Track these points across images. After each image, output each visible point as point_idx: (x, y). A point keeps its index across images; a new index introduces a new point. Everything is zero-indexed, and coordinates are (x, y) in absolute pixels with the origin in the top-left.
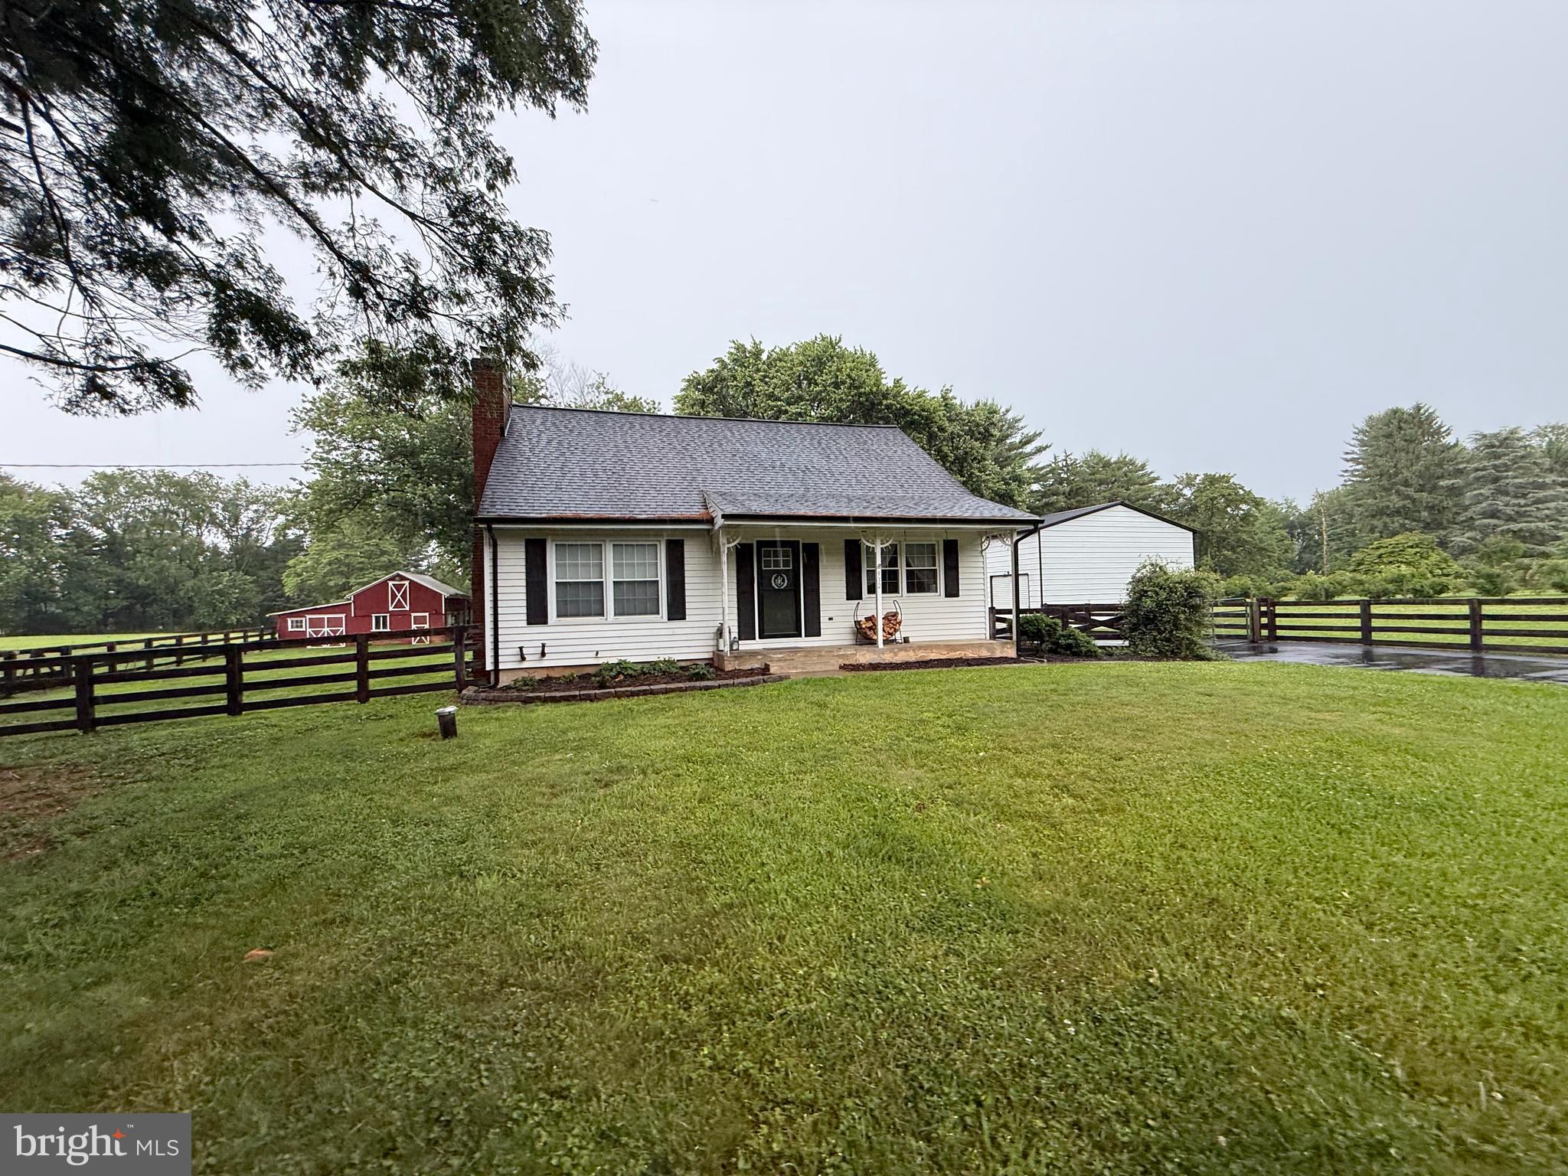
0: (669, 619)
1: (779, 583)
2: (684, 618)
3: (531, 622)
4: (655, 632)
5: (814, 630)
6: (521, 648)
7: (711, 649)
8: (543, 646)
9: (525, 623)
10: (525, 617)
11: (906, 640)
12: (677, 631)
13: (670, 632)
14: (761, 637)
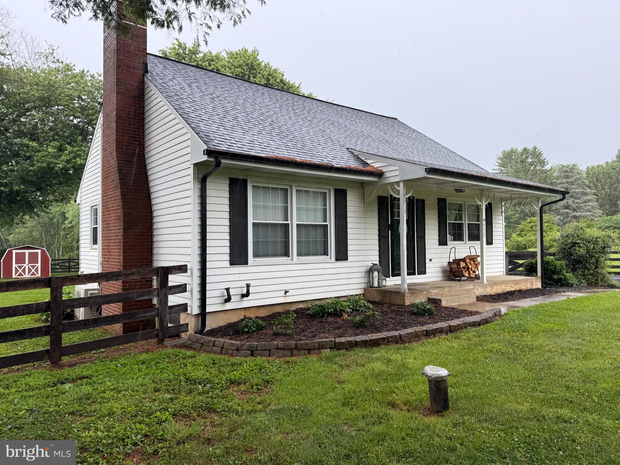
0: (337, 260)
2: (347, 259)
3: (233, 262)
4: (327, 271)
5: (423, 269)
6: (227, 290)
7: (363, 286)
8: (248, 286)
9: (227, 264)
10: (227, 257)
12: (342, 271)
13: (335, 271)
14: (392, 275)
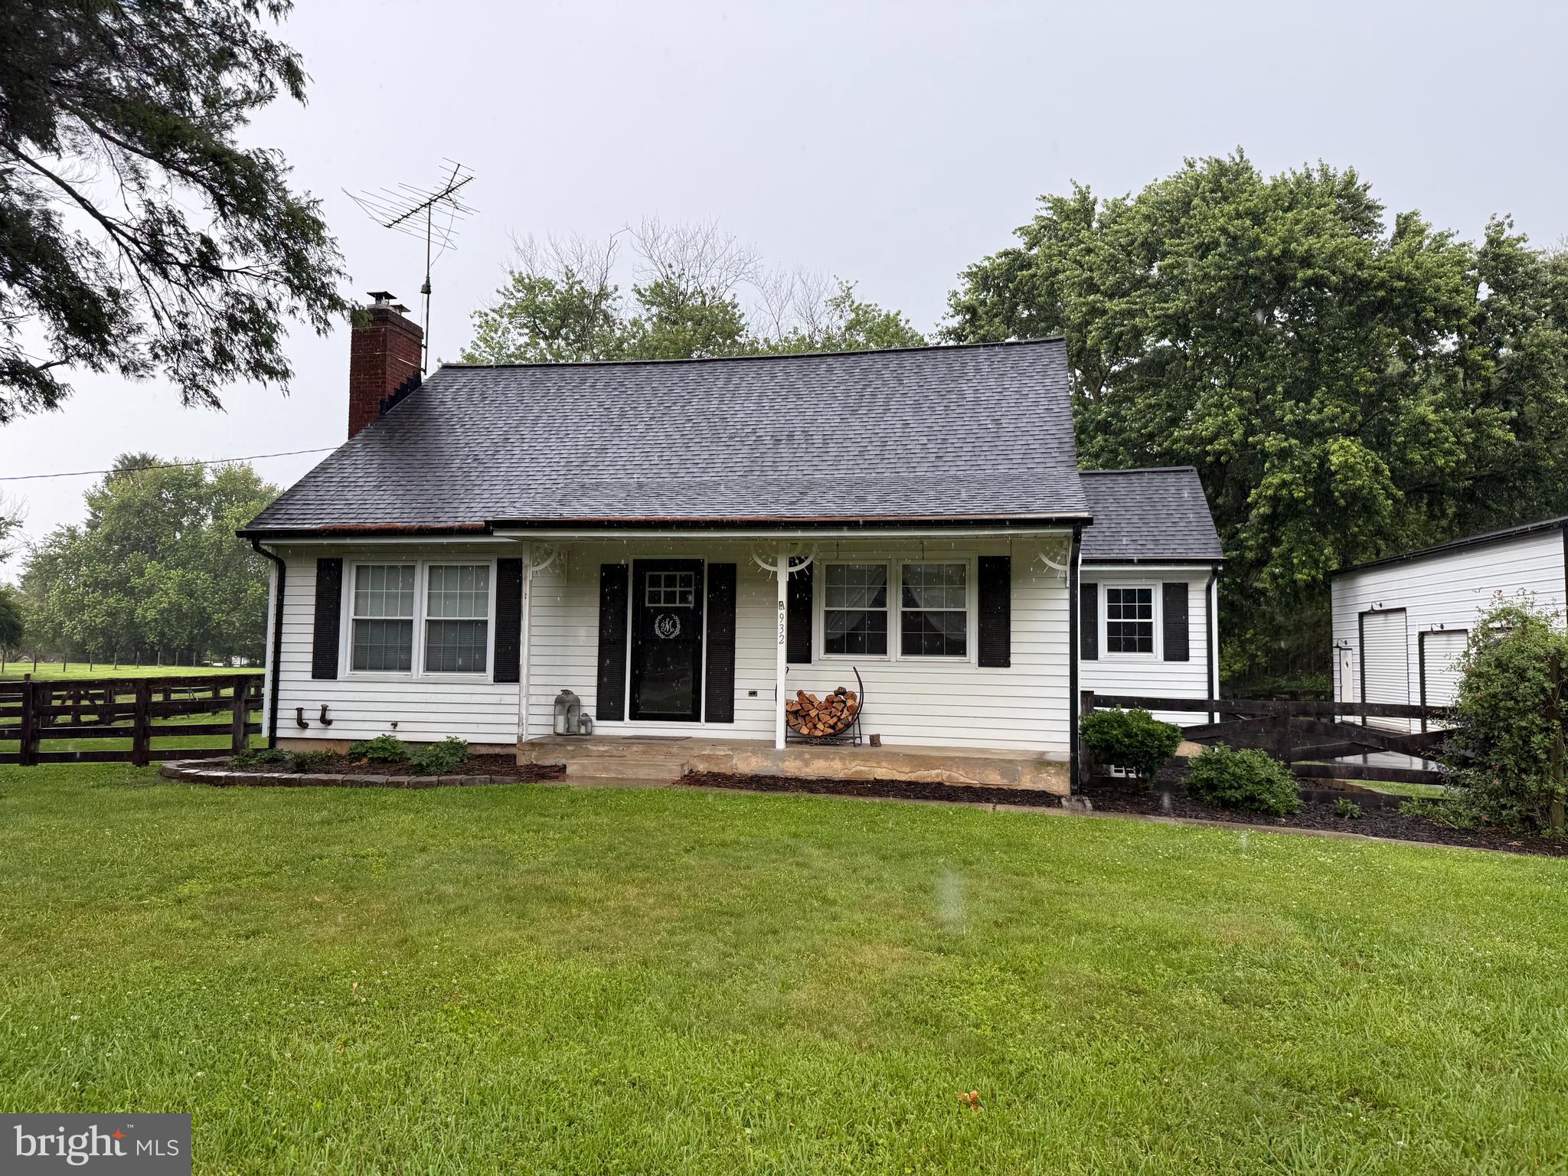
0: (496, 680)
1: (667, 629)
2: (517, 680)
3: (314, 675)
4: (474, 699)
5: (723, 712)
6: (300, 710)
8: (324, 709)
9: (308, 676)
10: (310, 667)
11: (875, 740)
12: (505, 699)
13: (496, 699)
14: (632, 718)
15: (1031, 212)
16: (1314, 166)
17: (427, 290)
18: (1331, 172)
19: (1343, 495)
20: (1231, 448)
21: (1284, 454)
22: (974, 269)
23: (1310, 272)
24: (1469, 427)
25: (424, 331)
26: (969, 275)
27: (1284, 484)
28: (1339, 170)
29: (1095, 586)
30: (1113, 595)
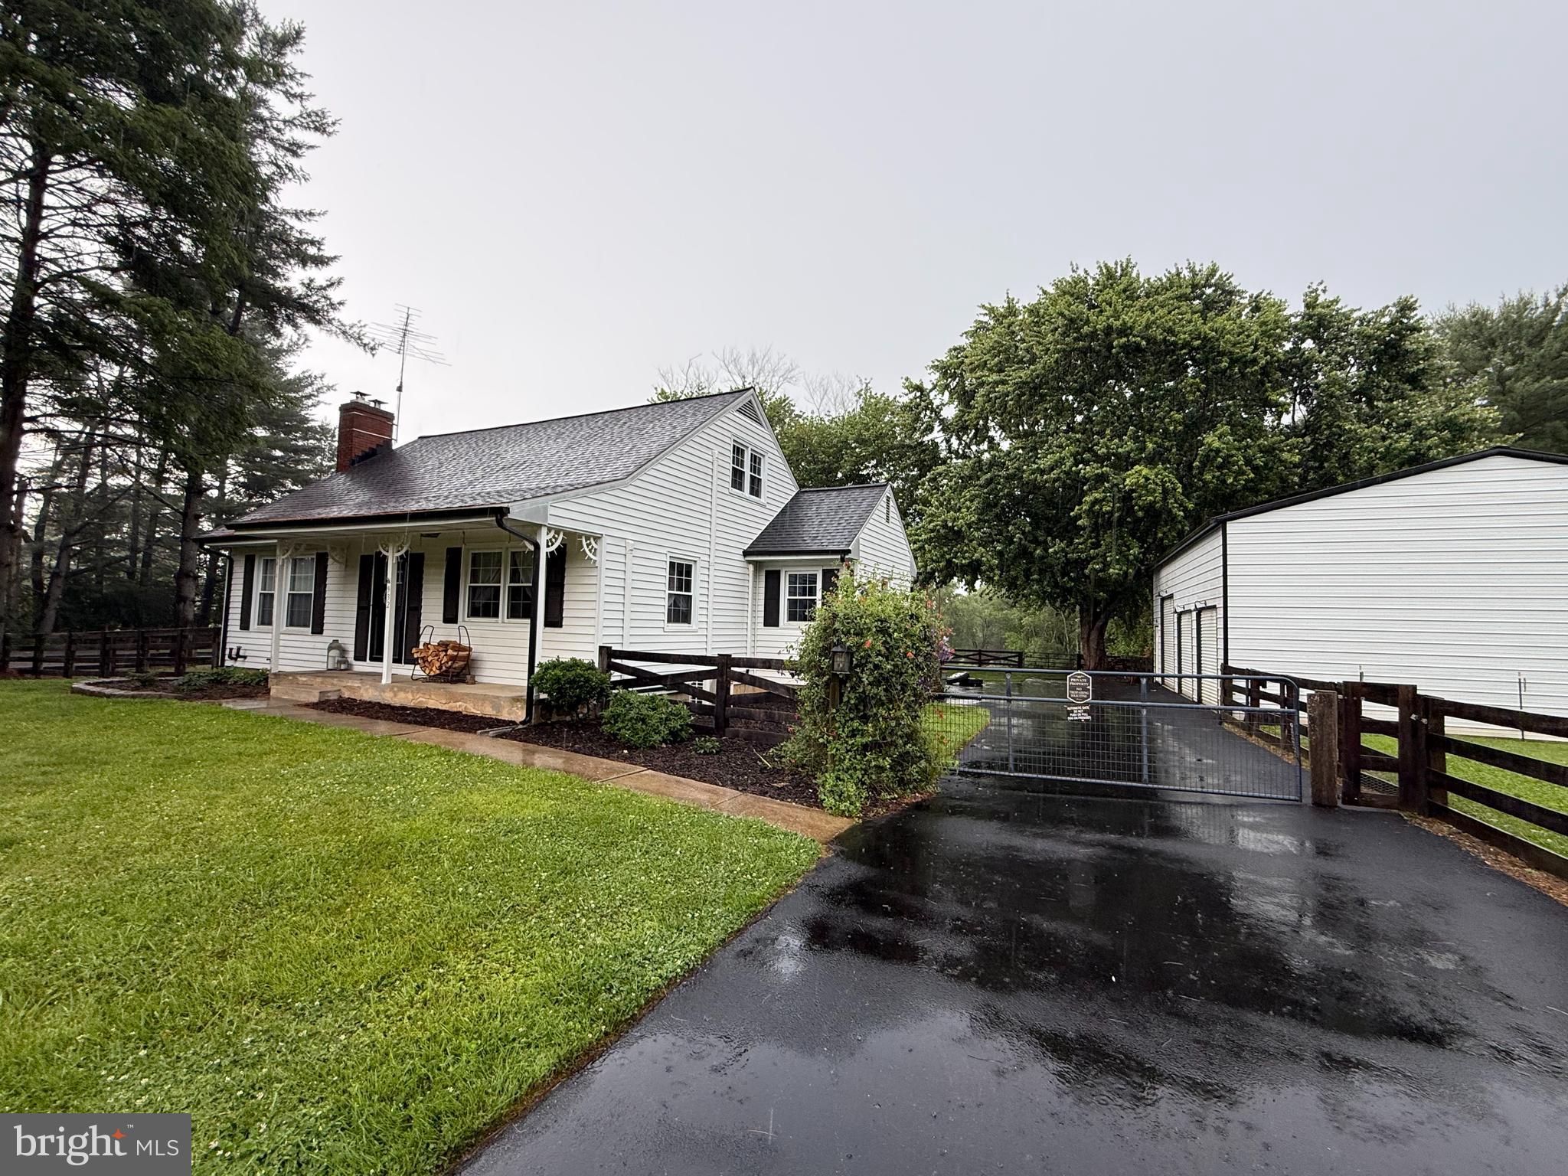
0: (313, 633)
2: (322, 633)
4: (304, 644)
8: (239, 649)
9: (239, 628)
10: (238, 623)
13: (312, 645)
14: (371, 660)
15: (974, 316)
16: (1183, 266)
17: (400, 389)
18: (1197, 269)
19: (1141, 508)
20: (1062, 476)
21: (1101, 478)
22: (936, 363)
23: (1124, 339)
24: (1261, 452)
25: (396, 415)
26: (935, 367)
27: (1096, 502)
28: (1203, 266)
29: (778, 573)
30: (793, 579)
